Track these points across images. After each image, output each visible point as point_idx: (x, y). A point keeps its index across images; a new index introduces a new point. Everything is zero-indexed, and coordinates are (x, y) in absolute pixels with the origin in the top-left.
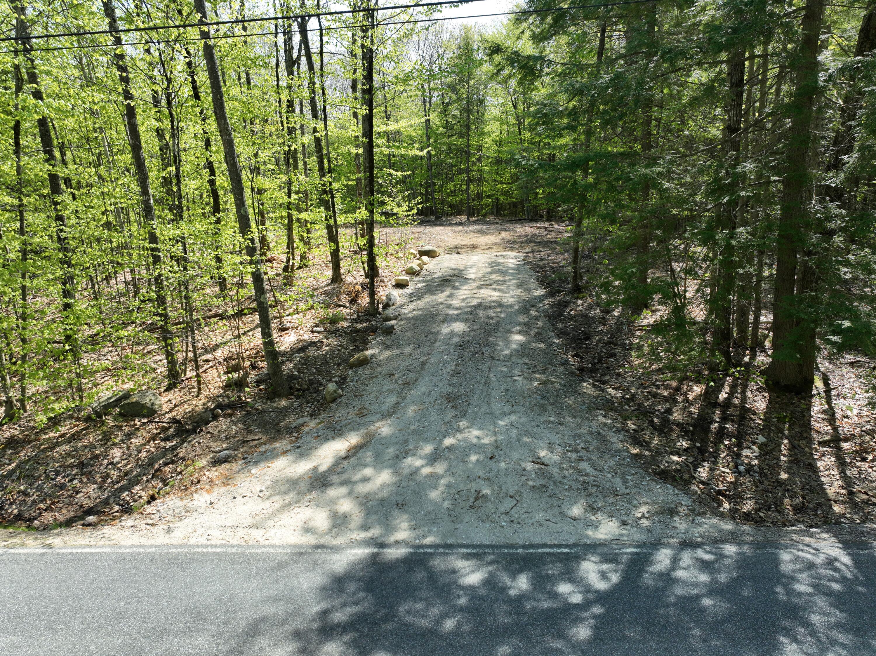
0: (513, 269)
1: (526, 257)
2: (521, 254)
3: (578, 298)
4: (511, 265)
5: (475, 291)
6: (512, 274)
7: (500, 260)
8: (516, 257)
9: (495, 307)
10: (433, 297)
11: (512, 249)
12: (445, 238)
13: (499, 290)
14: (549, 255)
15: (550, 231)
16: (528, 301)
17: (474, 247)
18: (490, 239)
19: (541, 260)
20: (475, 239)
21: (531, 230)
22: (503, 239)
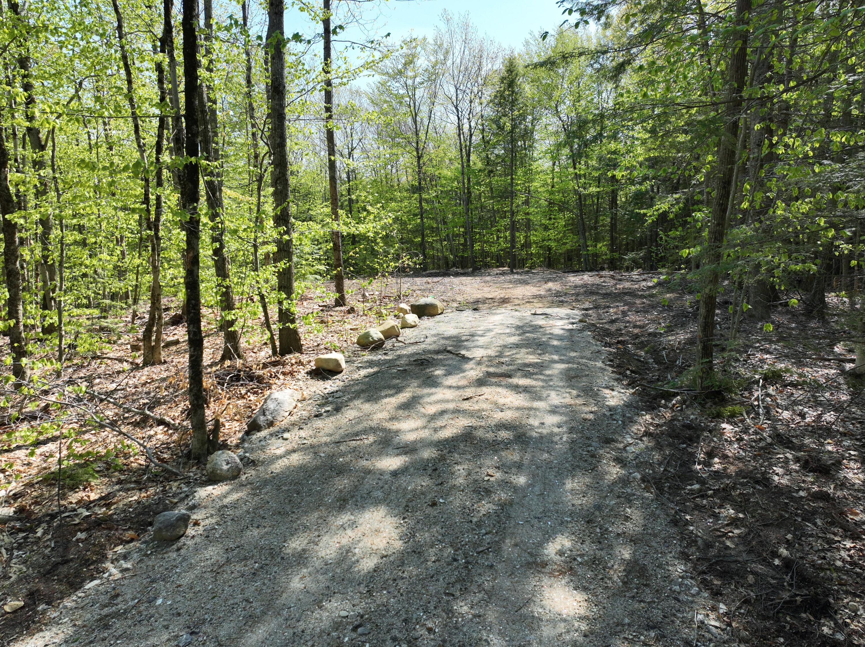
0: (560, 338)
1: (587, 315)
2: (576, 312)
3: (718, 416)
4: (557, 331)
5: (469, 392)
6: (557, 350)
7: (540, 321)
8: (568, 317)
9: (506, 445)
10: (367, 407)
11: (561, 304)
12: (468, 289)
13: (526, 390)
14: (624, 313)
15: (620, 280)
16: (593, 424)
17: (504, 301)
18: (529, 290)
19: (613, 322)
20: (508, 291)
21: (590, 279)
22: (550, 290)
